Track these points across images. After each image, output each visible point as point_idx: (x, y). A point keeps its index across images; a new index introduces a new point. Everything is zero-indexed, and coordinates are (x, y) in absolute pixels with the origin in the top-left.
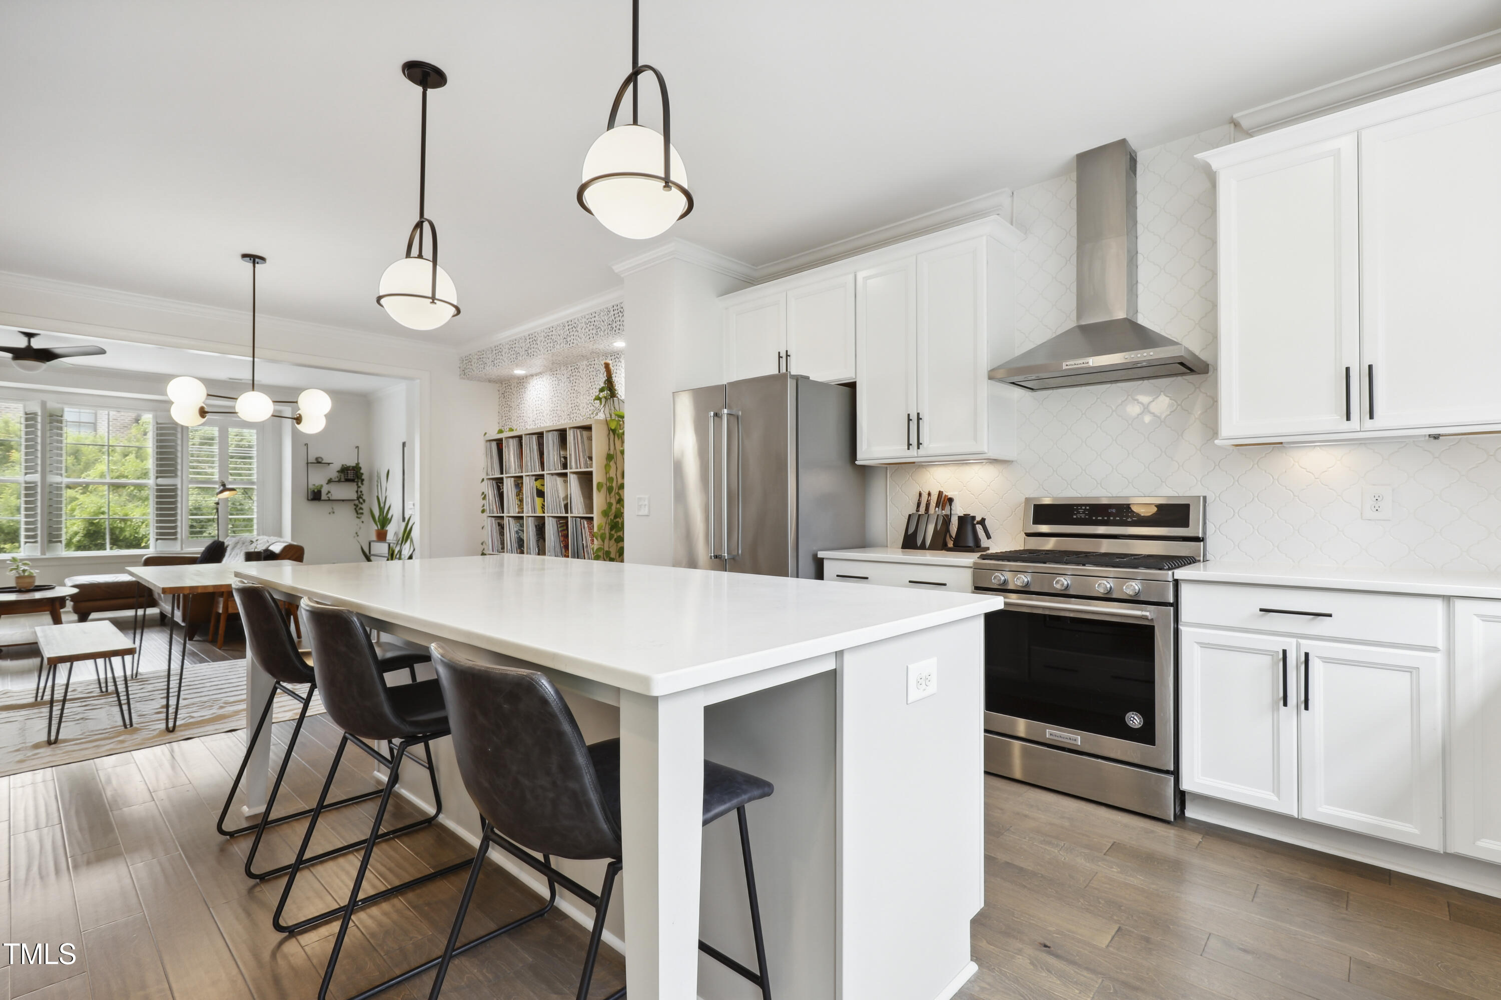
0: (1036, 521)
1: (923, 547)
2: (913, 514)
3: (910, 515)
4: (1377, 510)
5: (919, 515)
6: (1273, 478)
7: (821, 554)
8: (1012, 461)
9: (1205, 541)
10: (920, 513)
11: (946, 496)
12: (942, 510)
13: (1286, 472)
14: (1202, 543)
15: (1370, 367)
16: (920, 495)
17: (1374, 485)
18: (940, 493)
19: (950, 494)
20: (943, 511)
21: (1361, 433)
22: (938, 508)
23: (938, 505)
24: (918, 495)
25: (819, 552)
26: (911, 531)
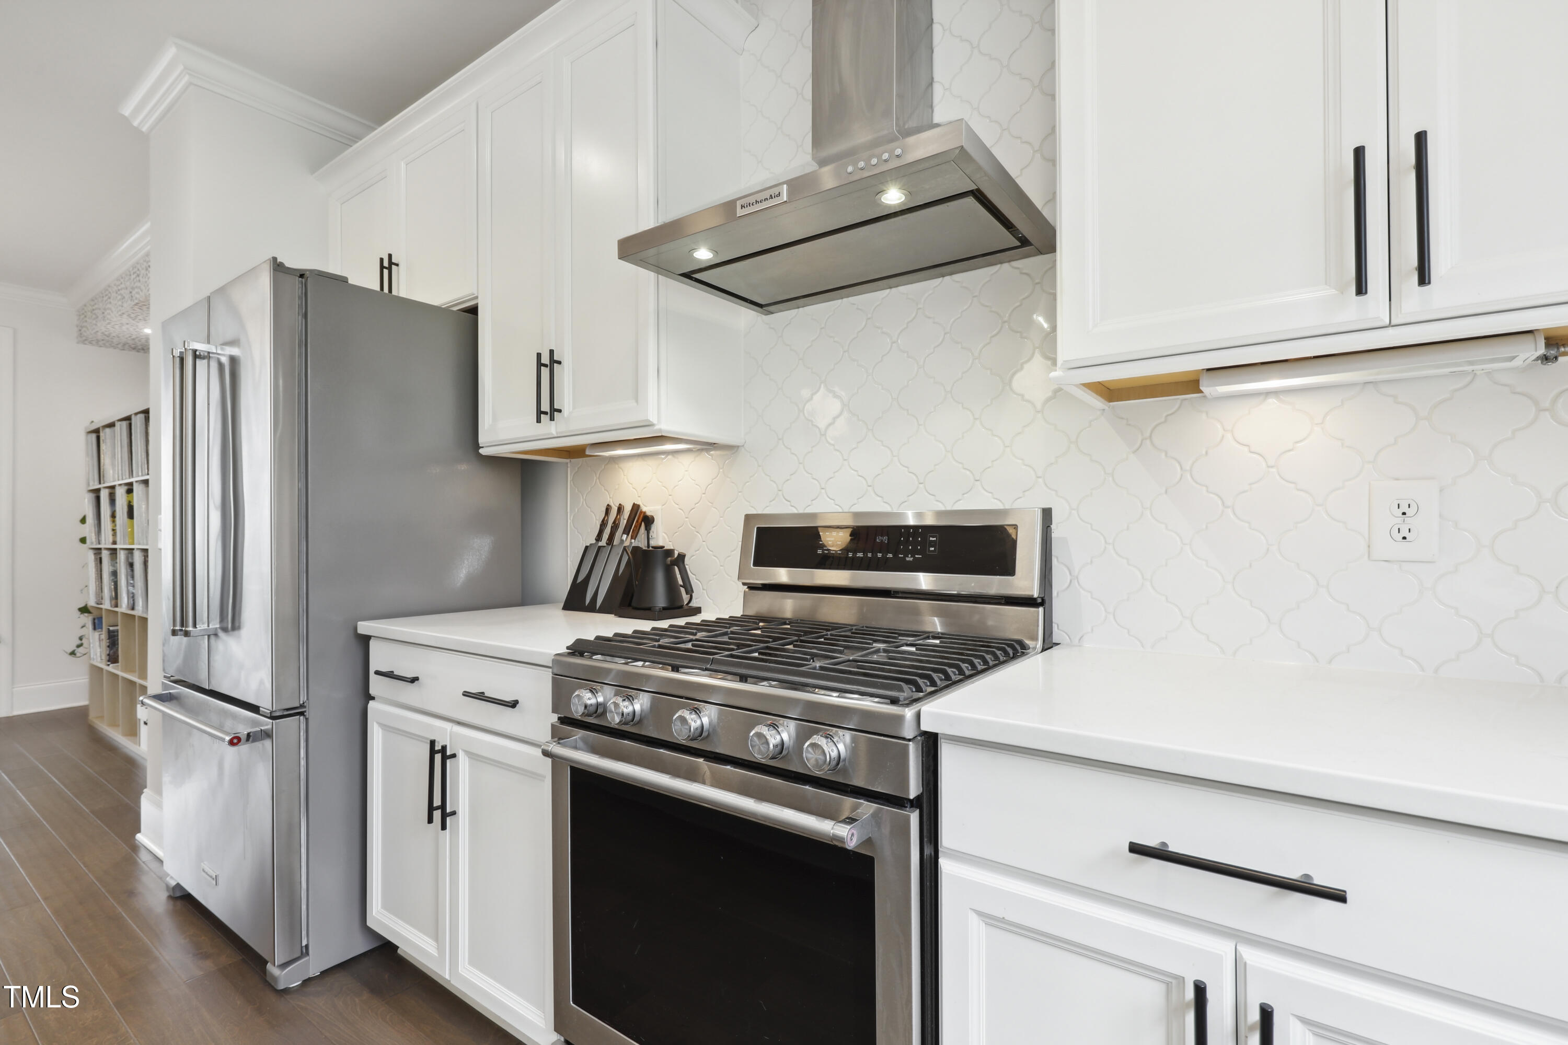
0: (762, 559)
1: (591, 608)
2: (591, 544)
3: (587, 548)
4: (1404, 538)
5: (600, 547)
6: (1181, 468)
7: (364, 627)
8: (738, 447)
9: (1047, 605)
10: (600, 544)
11: (641, 512)
12: (632, 538)
13: (1207, 453)
14: (1041, 609)
15: (1421, 139)
16: (608, 510)
17: (1397, 479)
18: (636, 508)
19: (647, 509)
20: (633, 541)
21: (1391, 331)
22: (628, 535)
23: (627, 530)
24: (604, 509)
25: (359, 623)
26: (580, 579)
